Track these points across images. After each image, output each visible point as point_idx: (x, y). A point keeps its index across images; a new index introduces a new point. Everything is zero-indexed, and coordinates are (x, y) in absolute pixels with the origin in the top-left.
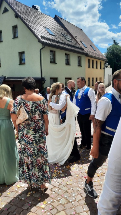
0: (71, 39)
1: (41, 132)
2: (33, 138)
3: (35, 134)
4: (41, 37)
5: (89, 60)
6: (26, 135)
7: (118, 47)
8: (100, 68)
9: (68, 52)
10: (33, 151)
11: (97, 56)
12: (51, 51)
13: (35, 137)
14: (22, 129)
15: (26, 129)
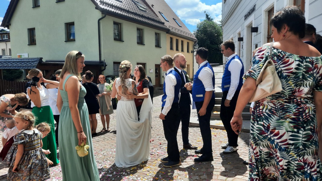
0: (145, 8)
1: (310, 130)
2: (290, 139)
3: (296, 130)
4: (99, 2)
5: (171, 39)
6: (275, 129)
7: (212, 24)
8: (188, 52)
9: (141, 27)
10: (286, 165)
11: (182, 34)
12: (115, 23)
13: (294, 137)
14: (264, 115)
15: (276, 117)
